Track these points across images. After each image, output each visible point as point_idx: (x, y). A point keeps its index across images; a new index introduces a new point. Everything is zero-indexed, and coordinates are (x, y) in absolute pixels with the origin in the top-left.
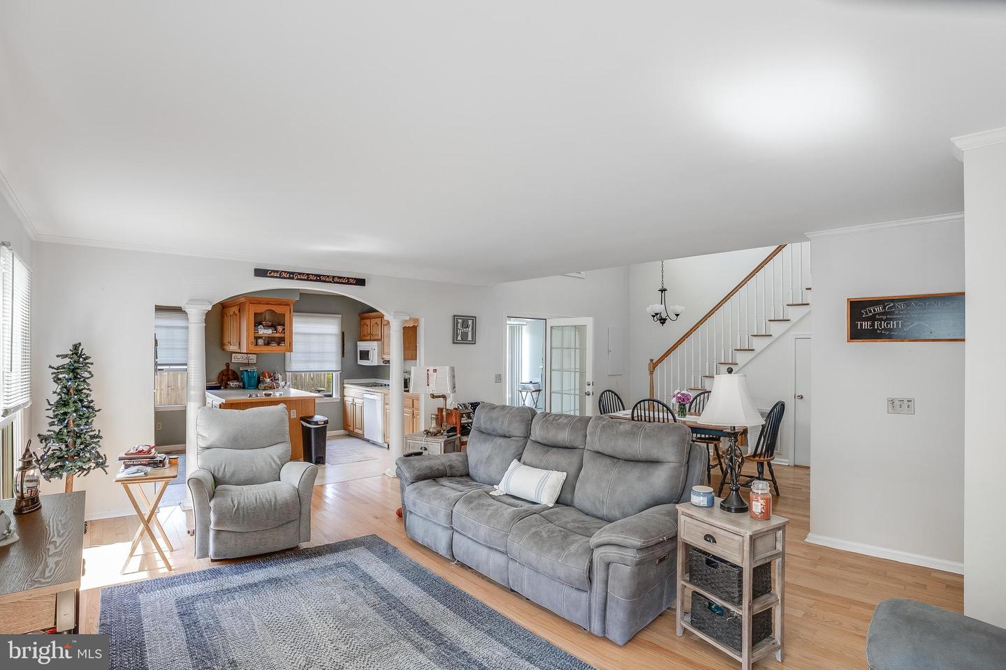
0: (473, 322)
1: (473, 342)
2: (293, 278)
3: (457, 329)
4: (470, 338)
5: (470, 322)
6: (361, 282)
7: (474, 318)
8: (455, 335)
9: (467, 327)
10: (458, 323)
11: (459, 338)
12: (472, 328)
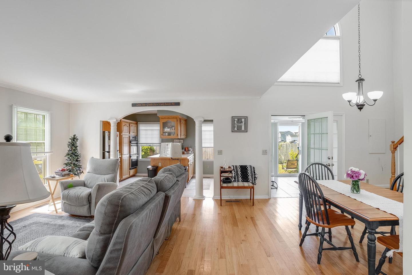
0: (245, 120)
1: (246, 130)
2: (146, 106)
3: (234, 124)
4: (243, 128)
5: (243, 120)
6: (178, 104)
7: (246, 118)
8: (233, 127)
9: (241, 122)
10: (234, 121)
11: (236, 129)
12: (245, 123)
